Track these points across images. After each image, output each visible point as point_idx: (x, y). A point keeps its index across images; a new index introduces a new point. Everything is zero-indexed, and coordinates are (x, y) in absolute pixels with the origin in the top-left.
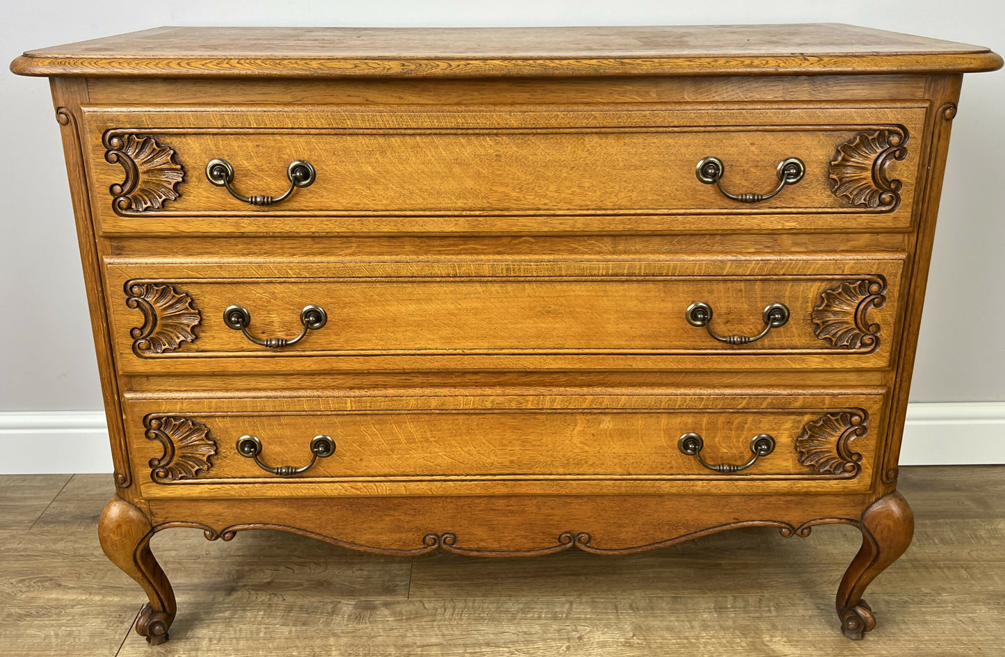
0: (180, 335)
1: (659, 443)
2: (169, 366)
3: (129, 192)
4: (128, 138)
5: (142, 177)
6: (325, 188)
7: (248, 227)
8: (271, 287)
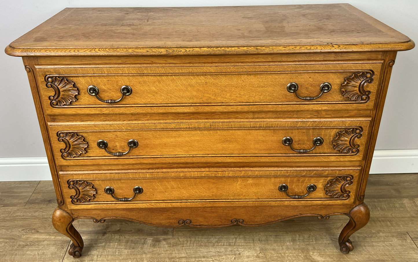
0: (80, 151)
1: (271, 188)
2: (76, 163)
3: (57, 99)
4: (55, 78)
5: (62, 93)
6: (136, 96)
7: (106, 111)
8: (115, 133)
